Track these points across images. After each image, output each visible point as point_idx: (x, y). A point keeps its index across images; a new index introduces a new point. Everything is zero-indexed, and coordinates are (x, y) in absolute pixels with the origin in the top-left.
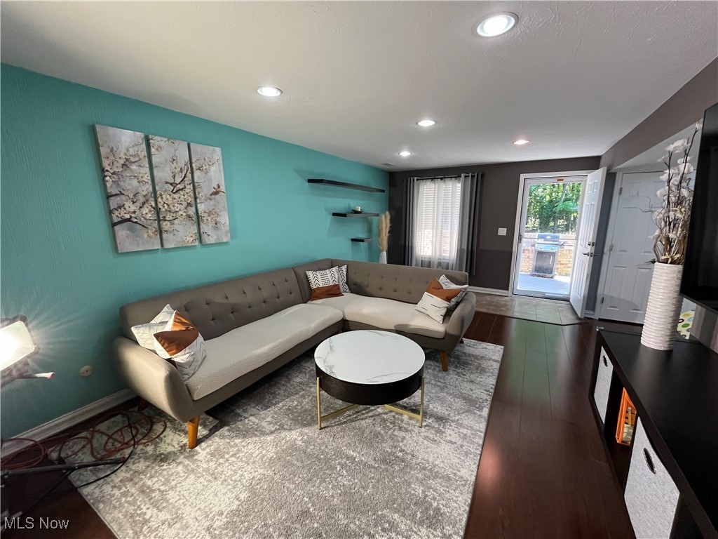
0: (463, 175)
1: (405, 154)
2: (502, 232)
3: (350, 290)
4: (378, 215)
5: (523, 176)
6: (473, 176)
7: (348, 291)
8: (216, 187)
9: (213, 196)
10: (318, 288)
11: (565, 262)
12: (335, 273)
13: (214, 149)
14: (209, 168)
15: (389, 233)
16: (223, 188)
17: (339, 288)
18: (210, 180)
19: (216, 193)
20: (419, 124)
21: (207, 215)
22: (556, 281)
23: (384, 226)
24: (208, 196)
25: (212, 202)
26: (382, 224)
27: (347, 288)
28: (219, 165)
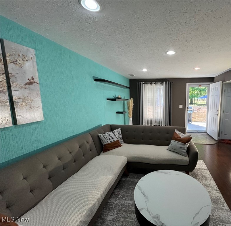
0: (164, 82)
1: (145, 70)
2: (181, 106)
3: (124, 142)
4: (127, 100)
5: (187, 84)
6: (168, 83)
7: (123, 142)
8: (30, 78)
9: (27, 86)
10: (108, 144)
11: (194, 117)
12: (116, 133)
13: (28, 50)
14: (23, 63)
15: (133, 108)
16: (36, 80)
17: (119, 142)
18: (25, 72)
19: (30, 83)
20: (167, 53)
21: (21, 100)
22: (192, 124)
23: (131, 105)
24: (22, 85)
25: (26, 91)
26: (130, 104)
27: (122, 141)
28: (33, 62)
